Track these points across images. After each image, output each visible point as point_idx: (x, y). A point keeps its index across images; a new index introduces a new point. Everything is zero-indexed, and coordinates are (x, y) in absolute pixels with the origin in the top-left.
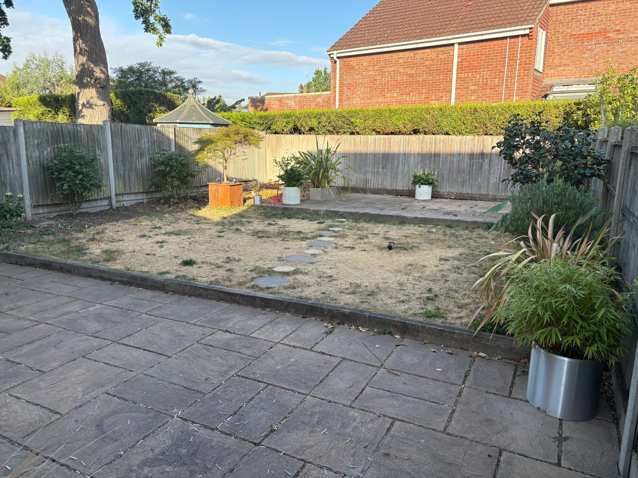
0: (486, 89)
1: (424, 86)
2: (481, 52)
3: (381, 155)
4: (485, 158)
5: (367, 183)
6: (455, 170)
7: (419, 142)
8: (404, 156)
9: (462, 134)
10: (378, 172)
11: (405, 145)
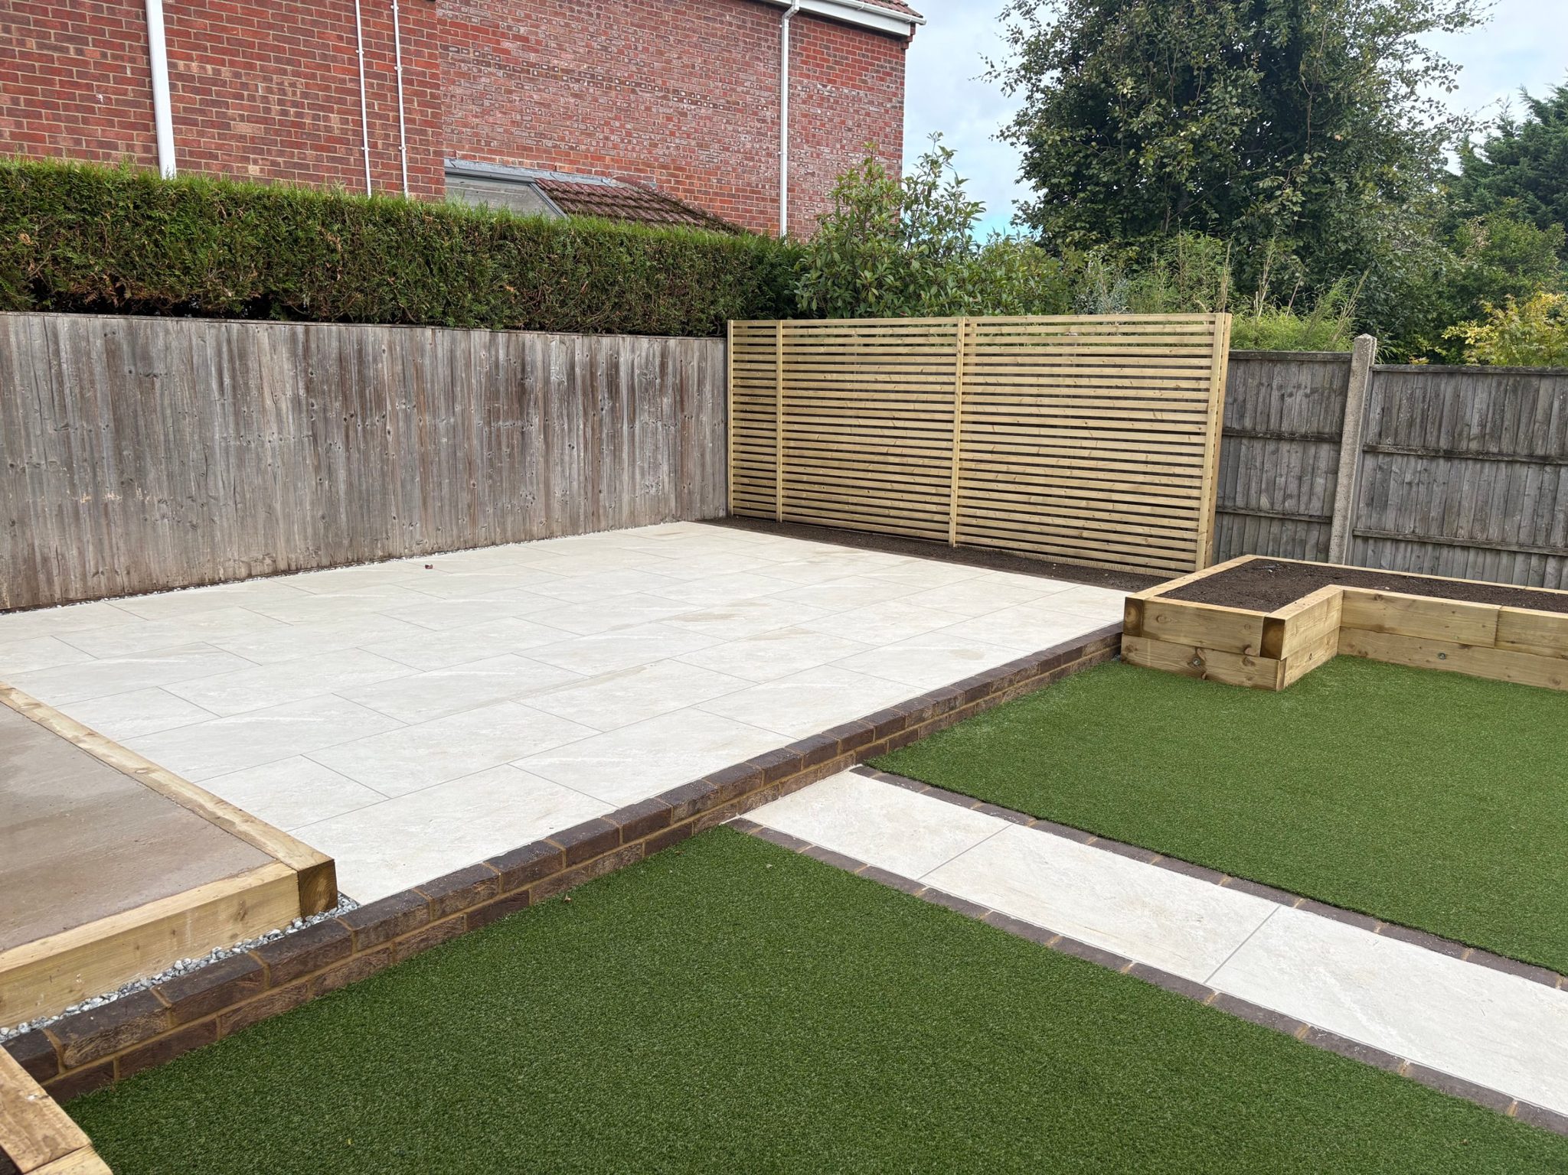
3: (104, 420)
4: (532, 411)
5: (42, 577)
6: (444, 465)
7: (293, 353)
8: (231, 419)
9: (462, 323)
10: (100, 509)
11: (225, 365)
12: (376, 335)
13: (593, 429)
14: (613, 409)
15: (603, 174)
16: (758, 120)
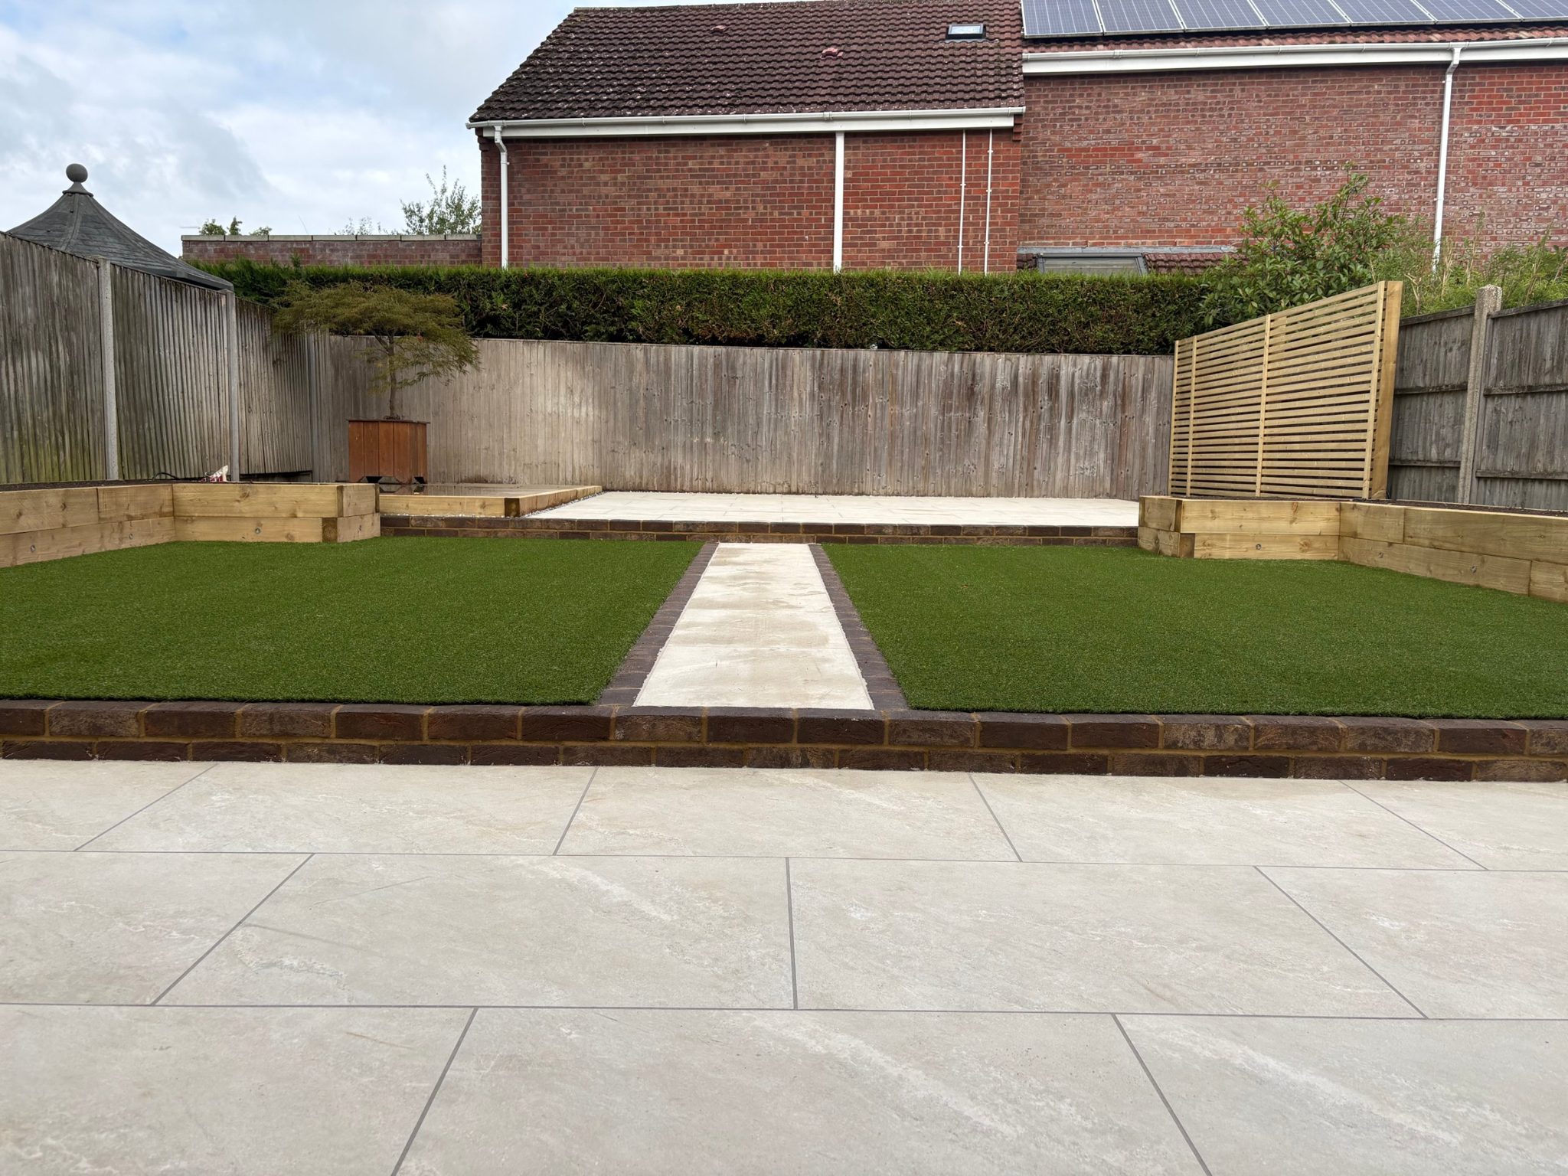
0: (918, 251)
1: (760, 233)
2: (901, 160)
3: (710, 399)
4: (978, 407)
5: (673, 477)
6: (906, 440)
7: (813, 366)
8: (774, 403)
9: (923, 348)
10: (703, 446)
11: (774, 373)
12: (869, 356)
13: (1032, 422)
14: (1051, 409)
15: (1223, 243)
16: (1408, 173)
